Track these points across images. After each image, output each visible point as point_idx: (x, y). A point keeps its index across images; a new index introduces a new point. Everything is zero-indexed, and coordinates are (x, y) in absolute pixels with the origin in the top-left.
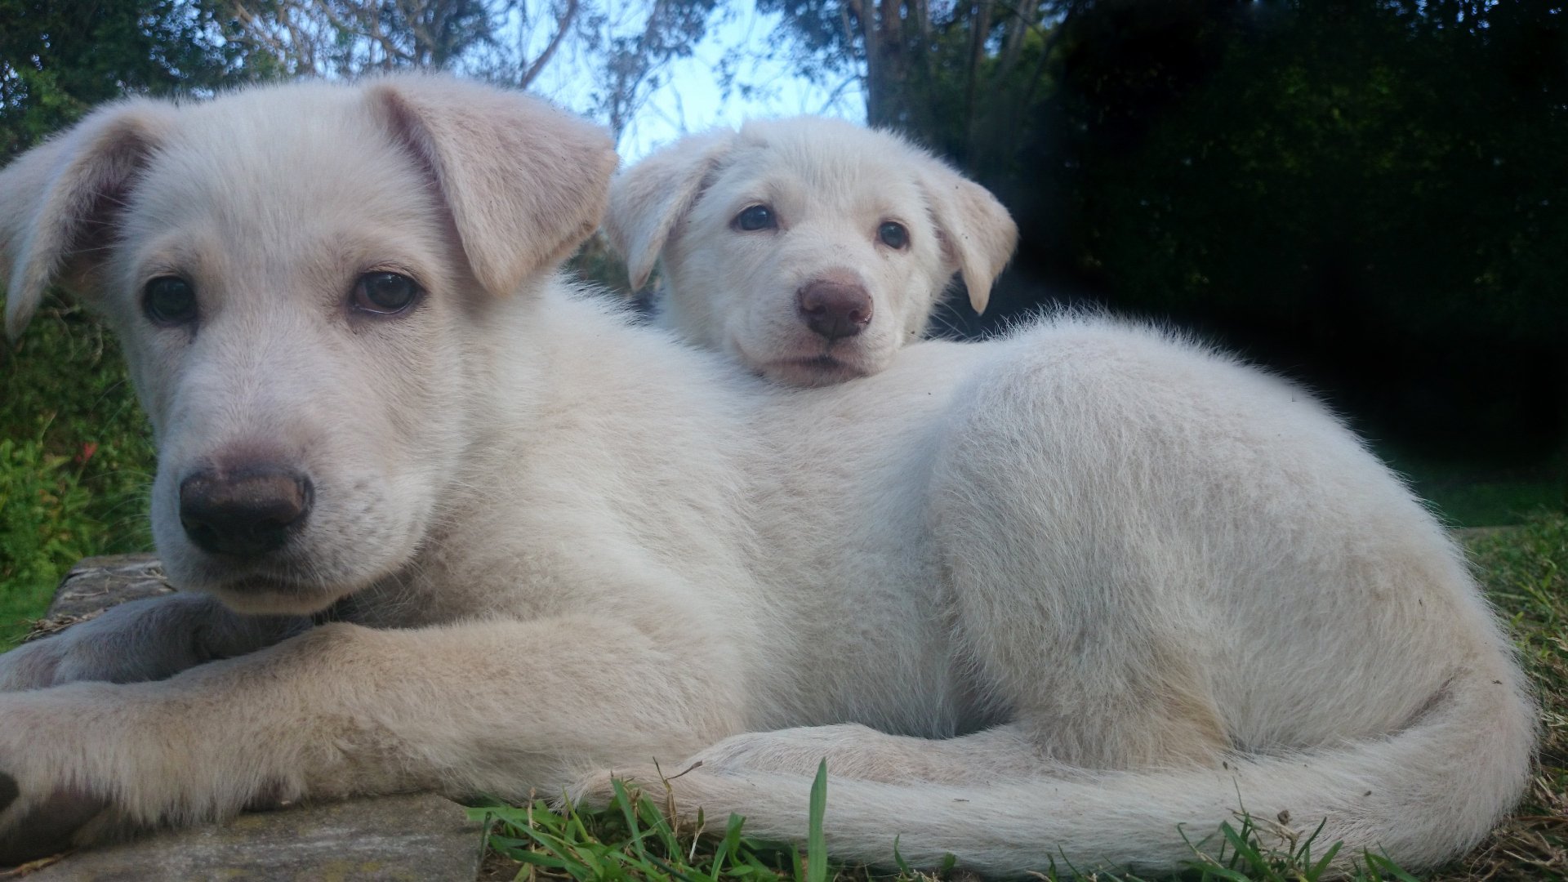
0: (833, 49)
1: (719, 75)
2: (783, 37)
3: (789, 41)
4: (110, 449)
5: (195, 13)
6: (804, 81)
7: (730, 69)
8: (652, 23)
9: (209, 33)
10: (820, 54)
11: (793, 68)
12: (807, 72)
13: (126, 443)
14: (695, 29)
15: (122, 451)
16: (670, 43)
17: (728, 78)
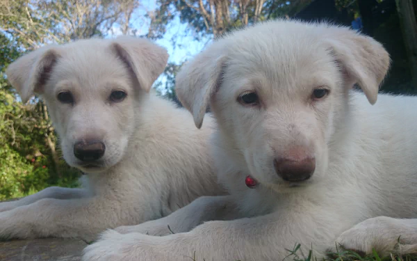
0: (204, 31)
1: (172, 43)
2: (189, 30)
3: (190, 31)
4: (4, 173)
5: (16, 43)
6: (196, 41)
7: (175, 40)
8: (150, 30)
9: (21, 47)
10: (200, 33)
11: (192, 38)
12: (197, 39)
13: (8, 171)
14: (163, 30)
15: (7, 173)
16: (156, 35)
17: (174, 44)
